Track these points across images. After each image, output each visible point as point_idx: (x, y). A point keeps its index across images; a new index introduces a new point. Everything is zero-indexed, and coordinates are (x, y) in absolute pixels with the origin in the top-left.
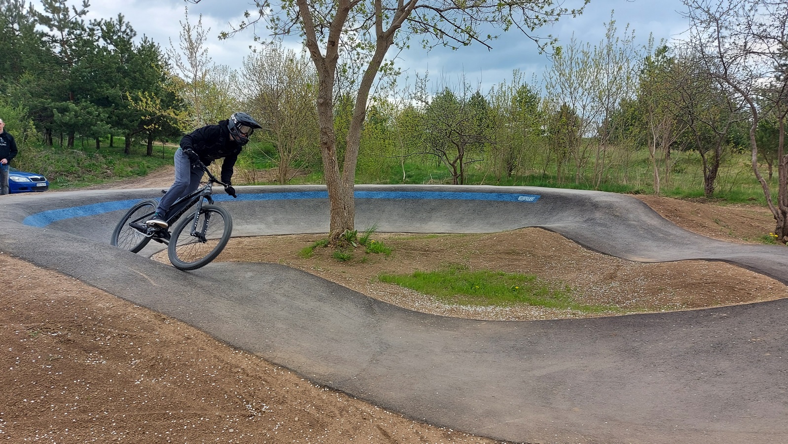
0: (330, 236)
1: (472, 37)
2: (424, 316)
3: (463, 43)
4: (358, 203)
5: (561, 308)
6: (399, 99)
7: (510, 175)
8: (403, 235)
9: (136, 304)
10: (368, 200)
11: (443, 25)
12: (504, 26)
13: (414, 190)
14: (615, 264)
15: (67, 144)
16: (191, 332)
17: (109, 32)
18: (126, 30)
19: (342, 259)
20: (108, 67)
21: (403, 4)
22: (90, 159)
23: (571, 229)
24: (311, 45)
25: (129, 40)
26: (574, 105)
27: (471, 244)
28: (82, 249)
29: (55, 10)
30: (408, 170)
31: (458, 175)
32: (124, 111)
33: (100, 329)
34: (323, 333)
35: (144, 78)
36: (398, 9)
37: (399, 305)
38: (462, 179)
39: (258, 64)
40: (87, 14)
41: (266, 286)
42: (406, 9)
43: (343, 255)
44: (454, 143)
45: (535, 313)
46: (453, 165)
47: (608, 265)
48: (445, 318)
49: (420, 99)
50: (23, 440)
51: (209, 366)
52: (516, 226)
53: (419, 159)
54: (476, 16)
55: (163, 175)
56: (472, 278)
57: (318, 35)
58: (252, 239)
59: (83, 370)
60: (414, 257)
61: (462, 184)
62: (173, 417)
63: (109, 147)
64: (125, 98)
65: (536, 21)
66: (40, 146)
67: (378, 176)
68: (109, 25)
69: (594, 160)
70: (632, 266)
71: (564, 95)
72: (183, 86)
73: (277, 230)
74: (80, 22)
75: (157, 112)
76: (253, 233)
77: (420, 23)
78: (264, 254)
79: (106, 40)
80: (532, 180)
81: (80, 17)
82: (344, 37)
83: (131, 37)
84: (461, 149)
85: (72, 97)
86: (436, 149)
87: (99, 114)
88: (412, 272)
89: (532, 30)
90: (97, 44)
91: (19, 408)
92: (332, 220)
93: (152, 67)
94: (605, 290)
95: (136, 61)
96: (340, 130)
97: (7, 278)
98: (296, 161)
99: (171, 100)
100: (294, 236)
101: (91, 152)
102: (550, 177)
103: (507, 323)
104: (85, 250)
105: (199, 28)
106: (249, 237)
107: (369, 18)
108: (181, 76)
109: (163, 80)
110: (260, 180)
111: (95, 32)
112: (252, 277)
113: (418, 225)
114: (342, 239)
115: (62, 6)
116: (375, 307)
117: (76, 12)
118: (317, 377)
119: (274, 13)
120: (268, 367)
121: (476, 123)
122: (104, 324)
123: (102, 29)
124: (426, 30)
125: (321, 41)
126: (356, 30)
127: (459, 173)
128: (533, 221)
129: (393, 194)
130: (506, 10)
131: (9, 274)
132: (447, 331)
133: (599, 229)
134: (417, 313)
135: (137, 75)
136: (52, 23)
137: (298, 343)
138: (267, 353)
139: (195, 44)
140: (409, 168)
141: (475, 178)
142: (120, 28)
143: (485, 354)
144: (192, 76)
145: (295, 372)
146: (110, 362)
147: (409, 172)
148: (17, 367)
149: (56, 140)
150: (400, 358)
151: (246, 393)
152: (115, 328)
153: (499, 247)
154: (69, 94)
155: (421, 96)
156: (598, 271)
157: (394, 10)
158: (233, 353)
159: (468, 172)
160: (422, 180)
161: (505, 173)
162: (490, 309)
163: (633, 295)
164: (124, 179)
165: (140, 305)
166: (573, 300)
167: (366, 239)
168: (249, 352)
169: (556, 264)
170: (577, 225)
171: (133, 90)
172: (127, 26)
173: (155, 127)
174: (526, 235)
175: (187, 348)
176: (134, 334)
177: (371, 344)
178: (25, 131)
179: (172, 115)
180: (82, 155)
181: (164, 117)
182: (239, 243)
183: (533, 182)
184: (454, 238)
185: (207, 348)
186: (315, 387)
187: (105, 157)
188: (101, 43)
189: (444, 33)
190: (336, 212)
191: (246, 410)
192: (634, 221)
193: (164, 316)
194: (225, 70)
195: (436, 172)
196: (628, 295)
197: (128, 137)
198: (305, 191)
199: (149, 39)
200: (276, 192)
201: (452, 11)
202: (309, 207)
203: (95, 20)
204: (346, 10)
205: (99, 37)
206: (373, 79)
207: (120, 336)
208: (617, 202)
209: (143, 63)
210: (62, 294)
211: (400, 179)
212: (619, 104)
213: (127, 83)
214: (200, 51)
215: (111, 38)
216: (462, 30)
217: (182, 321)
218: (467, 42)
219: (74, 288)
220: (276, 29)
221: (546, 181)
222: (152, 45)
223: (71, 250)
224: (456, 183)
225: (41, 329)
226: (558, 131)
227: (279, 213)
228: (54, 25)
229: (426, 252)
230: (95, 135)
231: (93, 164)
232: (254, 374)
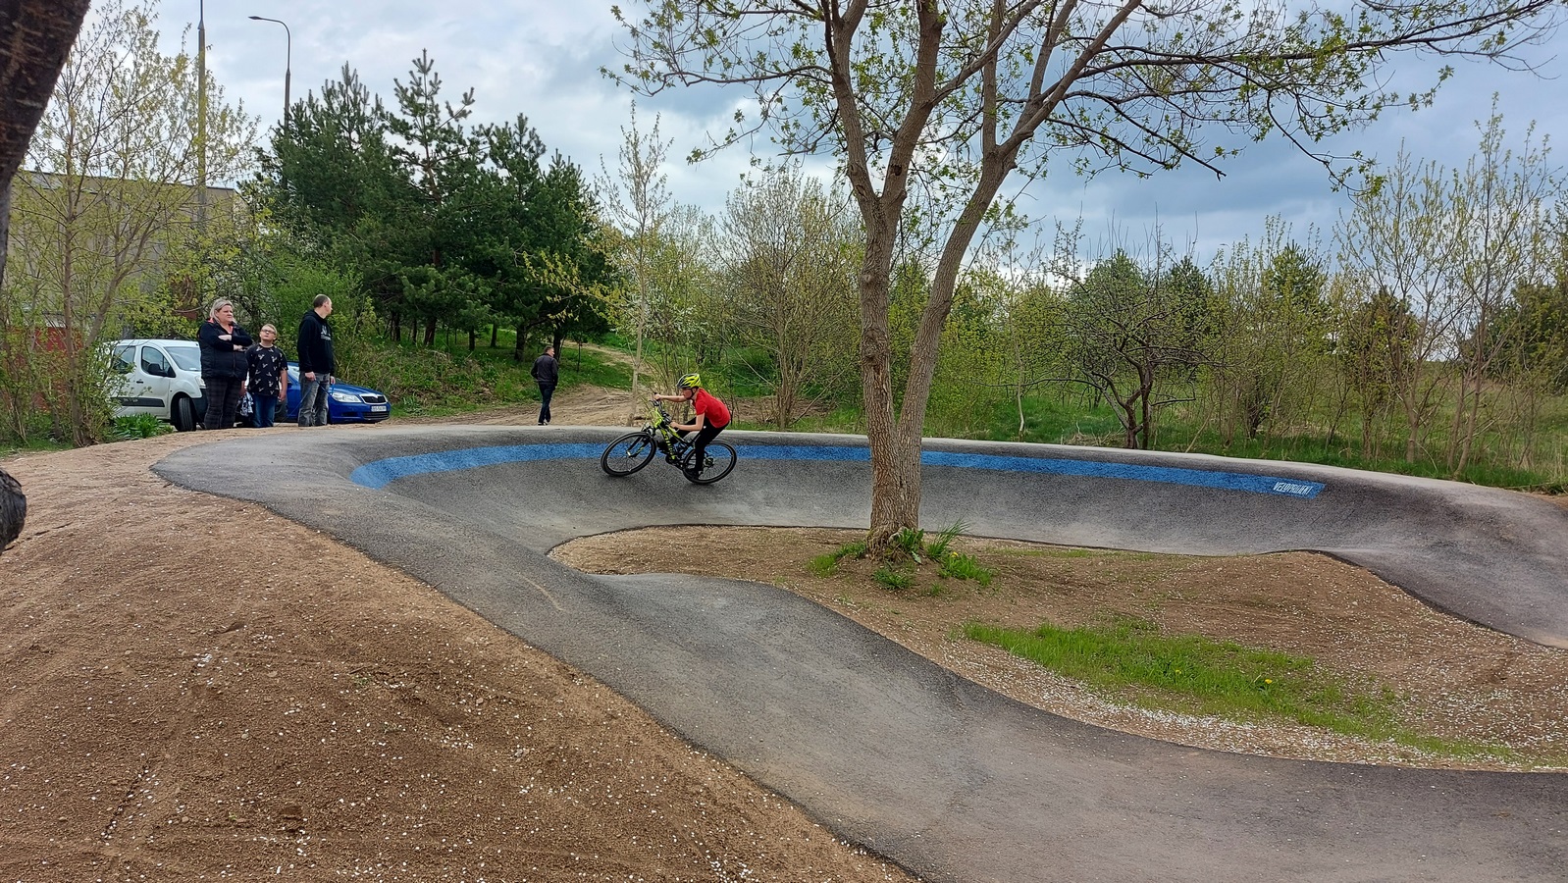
0: (870, 537)
1: (1183, 152)
2: (1062, 723)
3: (1163, 163)
4: (927, 473)
5: (1371, 737)
6: (1019, 272)
7: (1253, 434)
8: (1017, 545)
9: (527, 644)
10: (947, 471)
11: (1119, 129)
12: (1256, 131)
13: (1042, 455)
14: (1503, 649)
15: (423, 340)
16: (618, 704)
17: (502, 145)
18: (529, 142)
19: (891, 584)
20: (496, 207)
21: (1040, 91)
22: (459, 367)
23: (1398, 561)
24: (856, 174)
25: (534, 159)
26: (1405, 292)
27: (1165, 577)
28: (444, 534)
29: (418, 110)
30: (1029, 411)
31: (1138, 428)
32: (518, 285)
33: (468, 682)
34: (856, 735)
35: (553, 227)
36: (1030, 100)
37: (1009, 694)
38: (1146, 436)
39: (754, 204)
40: (469, 116)
41: (750, 627)
42: (1046, 100)
43: (894, 577)
44: (1131, 362)
45: (1311, 743)
46: (1127, 407)
47: (1488, 650)
48: (1107, 733)
49: (1064, 273)
50: (334, 874)
51: (647, 774)
52: (1268, 546)
53: (1052, 392)
54: (1193, 109)
55: (576, 402)
56: (1166, 651)
57: (868, 151)
58: (725, 531)
59: (435, 757)
60: (1039, 594)
61: (1145, 448)
62: (583, 866)
63: (489, 348)
64: (521, 260)
65: (1327, 122)
66: (380, 340)
67: (967, 422)
68: (503, 134)
69: (1452, 411)
70: (1543, 658)
71: (1381, 274)
72: (619, 243)
73: (770, 517)
74: (456, 129)
75: (573, 288)
76: (728, 519)
77: (1072, 125)
78: (745, 562)
79: (496, 161)
80: (1303, 448)
81: (457, 121)
82: (918, 157)
83: (537, 156)
84: (1147, 376)
85: (437, 258)
86: (1093, 373)
87: (476, 289)
88: (1036, 625)
89: (1317, 140)
90: (482, 168)
91: (331, 813)
92: (875, 507)
93: (567, 208)
94: (1478, 707)
95: (543, 197)
96: (897, 330)
97: (324, 577)
98: (810, 385)
99: (596, 268)
100: (800, 531)
101: (460, 355)
102: (1347, 443)
103: (1247, 759)
104: (448, 536)
105: (655, 140)
106: (719, 526)
107: (970, 119)
108: (617, 225)
109: (586, 230)
110: (743, 418)
111: (480, 147)
112: (725, 608)
113: (1048, 527)
114: (893, 545)
115: (429, 102)
116: (959, 691)
117: (451, 113)
118: (844, 824)
119: (789, 113)
120: (753, 791)
121: (1180, 321)
122: (473, 675)
123: (491, 142)
124: (1085, 140)
125: (875, 163)
126: (942, 141)
127: (1139, 421)
128: (1307, 537)
129: (998, 462)
130: (1259, 99)
131: (328, 570)
132: (1112, 762)
133: (1464, 566)
134: (1047, 716)
135: (542, 222)
136: (412, 132)
137: (809, 749)
138: (752, 762)
139: (645, 167)
140: (1031, 408)
141: (1173, 435)
142: (521, 140)
143: (1197, 823)
144: (637, 225)
145: (802, 808)
146: (480, 748)
147: (1031, 415)
148: (332, 739)
149: (406, 332)
150: (1009, 807)
151: (712, 838)
152: (492, 685)
153: (1228, 590)
154: (432, 253)
155: (1064, 266)
156: (1460, 661)
157: (1021, 101)
158: (690, 756)
159: (1160, 420)
160: (1059, 432)
161: (1241, 429)
162: (1207, 723)
163: (1546, 724)
164: (511, 404)
165: (534, 646)
166: (1400, 722)
167: (942, 548)
168: (718, 755)
169: (1360, 636)
170: (1410, 553)
171: (535, 248)
172: (533, 135)
173: (567, 317)
174: (1290, 566)
175: (610, 734)
176: (522, 699)
177: (951, 770)
178: (358, 314)
179: (598, 295)
180: (446, 359)
181: (584, 298)
182: (702, 536)
183: (1307, 452)
184: (1127, 561)
185: (644, 739)
186: (840, 844)
187: (482, 364)
188: (489, 165)
189: (1124, 145)
190: (883, 492)
191: (711, 872)
192: (1549, 554)
193: (573, 670)
194: (692, 214)
195: (1090, 420)
196: (1533, 722)
197: (521, 330)
198: (824, 445)
199: (564, 158)
200: (771, 444)
201: (1140, 101)
202: (831, 476)
203: (481, 126)
204: (928, 107)
205: (486, 156)
206: (971, 235)
207: (499, 700)
208: (1509, 509)
209: (555, 201)
210: (409, 614)
211: (1013, 429)
212: (1513, 291)
213: (526, 236)
214: (654, 180)
215: (504, 157)
216: (1161, 138)
217: (603, 682)
218: (1171, 162)
219: (429, 605)
220: (790, 142)
221: (1336, 452)
222: (571, 170)
223: (426, 534)
224: (1132, 444)
225: (374, 674)
226: (1367, 347)
227: (774, 486)
228: (414, 136)
229: (1064, 584)
230: (470, 326)
231: (463, 377)
232: (726, 801)
